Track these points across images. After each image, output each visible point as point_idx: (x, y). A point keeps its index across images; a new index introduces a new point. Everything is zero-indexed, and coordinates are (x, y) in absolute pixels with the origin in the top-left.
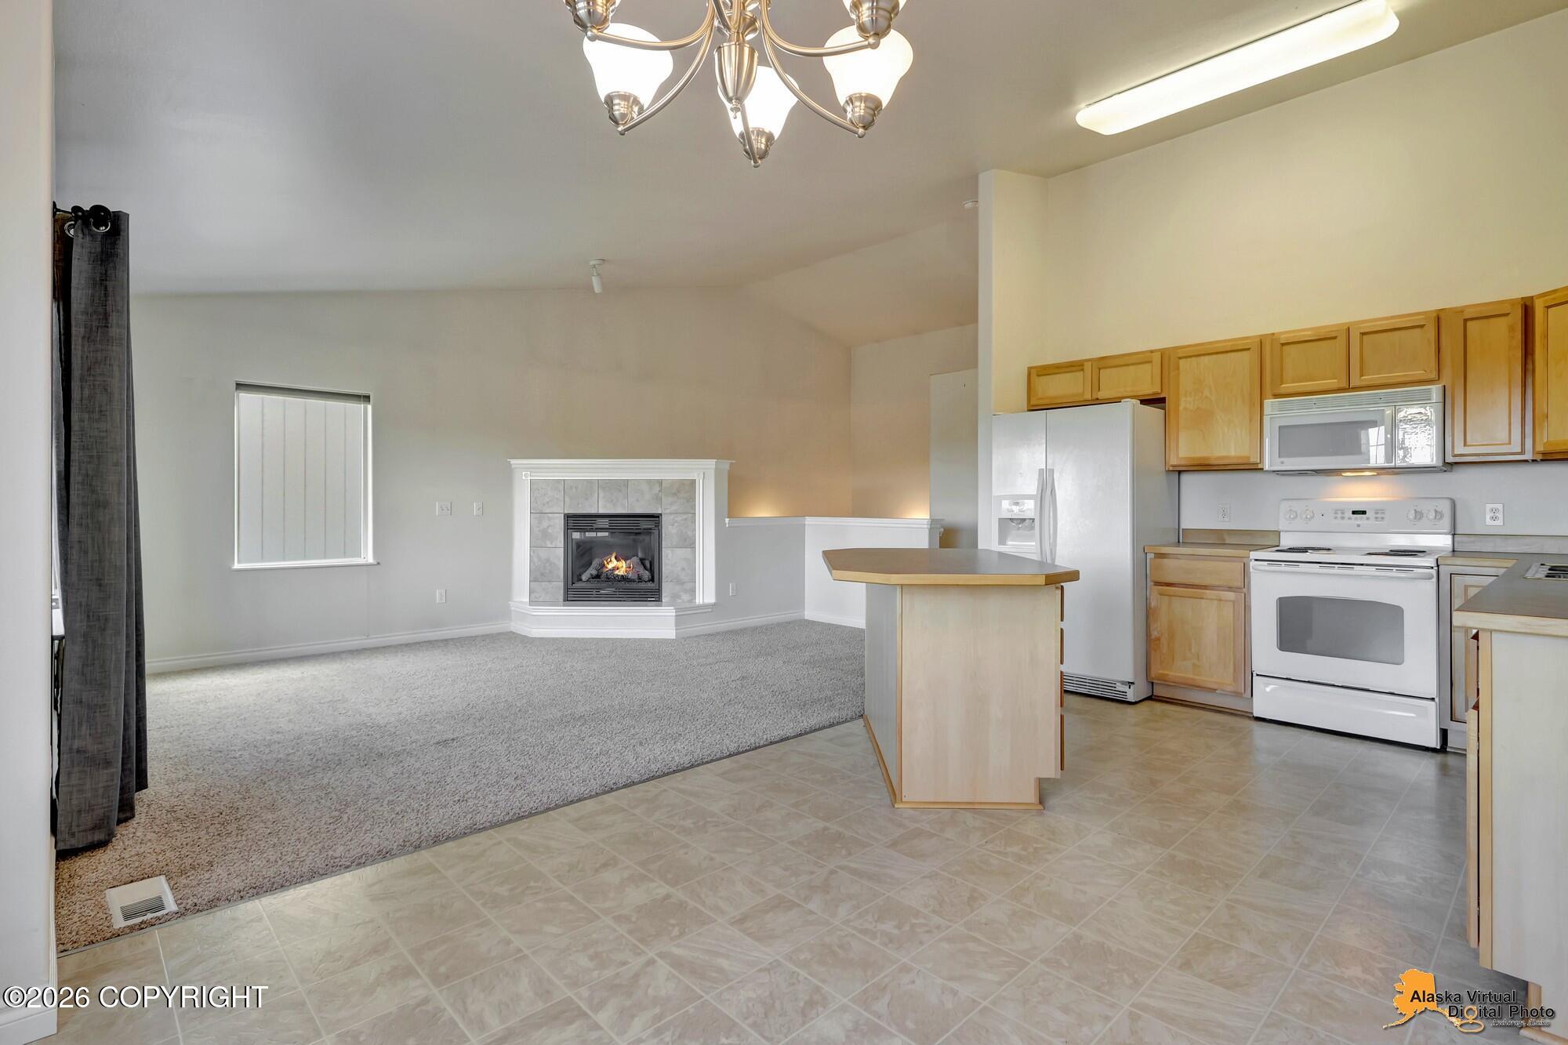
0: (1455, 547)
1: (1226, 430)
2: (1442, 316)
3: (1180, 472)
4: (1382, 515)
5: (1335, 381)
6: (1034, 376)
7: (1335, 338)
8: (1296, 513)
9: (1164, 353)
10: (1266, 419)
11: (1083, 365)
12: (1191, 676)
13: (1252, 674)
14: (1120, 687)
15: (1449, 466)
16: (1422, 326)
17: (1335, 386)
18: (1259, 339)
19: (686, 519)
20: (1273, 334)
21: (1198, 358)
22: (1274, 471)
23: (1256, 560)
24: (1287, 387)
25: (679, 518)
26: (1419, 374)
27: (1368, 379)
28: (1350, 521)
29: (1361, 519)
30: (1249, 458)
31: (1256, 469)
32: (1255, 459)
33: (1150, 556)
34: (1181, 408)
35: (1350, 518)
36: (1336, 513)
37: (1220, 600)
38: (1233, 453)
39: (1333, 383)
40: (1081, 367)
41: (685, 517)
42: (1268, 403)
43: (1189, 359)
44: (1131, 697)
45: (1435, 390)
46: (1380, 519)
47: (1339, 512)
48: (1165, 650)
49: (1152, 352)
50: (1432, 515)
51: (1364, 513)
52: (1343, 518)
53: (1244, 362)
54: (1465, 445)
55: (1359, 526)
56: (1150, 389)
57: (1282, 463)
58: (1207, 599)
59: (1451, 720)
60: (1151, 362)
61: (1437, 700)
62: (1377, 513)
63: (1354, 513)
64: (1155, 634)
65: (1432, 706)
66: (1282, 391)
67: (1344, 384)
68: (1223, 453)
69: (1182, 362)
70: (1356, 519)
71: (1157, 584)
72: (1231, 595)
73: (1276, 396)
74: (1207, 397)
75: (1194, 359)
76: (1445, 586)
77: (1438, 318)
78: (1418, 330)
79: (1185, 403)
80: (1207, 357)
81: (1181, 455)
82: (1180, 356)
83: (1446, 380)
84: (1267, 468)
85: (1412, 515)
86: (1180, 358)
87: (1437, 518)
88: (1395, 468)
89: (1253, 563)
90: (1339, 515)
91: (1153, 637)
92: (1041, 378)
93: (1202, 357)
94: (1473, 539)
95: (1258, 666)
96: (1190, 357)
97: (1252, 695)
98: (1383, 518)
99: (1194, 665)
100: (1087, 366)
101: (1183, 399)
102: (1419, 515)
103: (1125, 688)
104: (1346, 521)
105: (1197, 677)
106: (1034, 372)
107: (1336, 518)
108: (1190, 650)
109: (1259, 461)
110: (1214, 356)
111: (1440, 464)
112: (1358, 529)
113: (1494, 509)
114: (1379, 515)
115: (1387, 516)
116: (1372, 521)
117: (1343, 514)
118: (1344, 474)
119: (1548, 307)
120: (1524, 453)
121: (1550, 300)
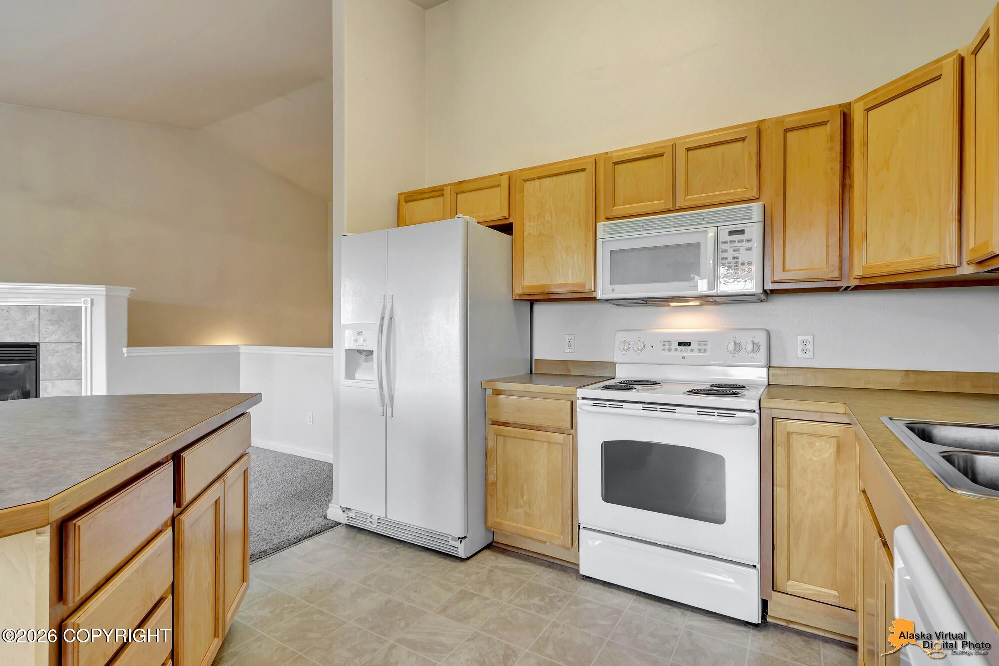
0: (770, 380)
1: (565, 256)
2: (763, 128)
3: (533, 302)
4: (705, 347)
5: (663, 201)
6: (402, 203)
7: (662, 155)
8: (630, 345)
9: (511, 176)
10: (599, 242)
11: (442, 190)
12: (523, 526)
13: (579, 526)
14: (452, 543)
15: (769, 294)
16: (743, 140)
17: (663, 208)
18: (593, 159)
19: (69, 349)
20: (607, 153)
21: (541, 181)
22: (607, 300)
23: (584, 398)
24: (619, 209)
25: (61, 347)
26: (739, 192)
27: (693, 199)
29: (686, 350)
30: (584, 285)
31: (590, 299)
32: (589, 287)
33: (488, 391)
34: (526, 234)
35: (676, 350)
36: (664, 345)
37: (551, 443)
38: (571, 281)
39: (660, 204)
40: (439, 193)
41: (68, 346)
42: (600, 225)
43: (533, 182)
44: (462, 554)
45: (756, 209)
46: (703, 351)
47: (667, 343)
48: (500, 495)
49: (501, 175)
50: (750, 347)
51: (688, 344)
52: (670, 350)
53: (580, 183)
54: (784, 270)
55: (684, 358)
56: (498, 213)
57: (613, 290)
58: (538, 440)
59: (773, 589)
60: (499, 186)
61: (758, 566)
62: (700, 345)
63: (680, 344)
64: (491, 478)
65: (754, 574)
66: (614, 214)
67: (670, 206)
68: (562, 281)
69: (527, 184)
70: (682, 351)
71: (495, 423)
72: (559, 437)
73: (609, 219)
74: (548, 222)
75: (537, 181)
76: (767, 431)
77: (759, 129)
78: (739, 145)
79: (528, 228)
80: (548, 179)
81: (527, 283)
82: (525, 178)
83: (765, 199)
84: (599, 295)
85: (732, 345)
86: (525, 181)
87: (755, 350)
88: (717, 296)
89: (580, 402)
90: (667, 347)
91: (489, 481)
92: (409, 204)
93: (544, 180)
94: (785, 371)
95: (584, 517)
96: (534, 179)
97: (579, 551)
98: (705, 350)
99: (526, 513)
100: (447, 191)
101: (527, 224)
102: (738, 347)
103: (457, 544)
104: (673, 353)
105: (528, 527)
106: (402, 197)
107: (664, 350)
108: (523, 496)
109: (593, 290)
110: (555, 178)
111: (760, 291)
112: (684, 362)
113: (805, 341)
114: (703, 347)
115: (709, 347)
116: (696, 353)
117: (670, 345)
118: (671, 304)
119: (868, 109)
120: (844, 278)
121: (870, 101)
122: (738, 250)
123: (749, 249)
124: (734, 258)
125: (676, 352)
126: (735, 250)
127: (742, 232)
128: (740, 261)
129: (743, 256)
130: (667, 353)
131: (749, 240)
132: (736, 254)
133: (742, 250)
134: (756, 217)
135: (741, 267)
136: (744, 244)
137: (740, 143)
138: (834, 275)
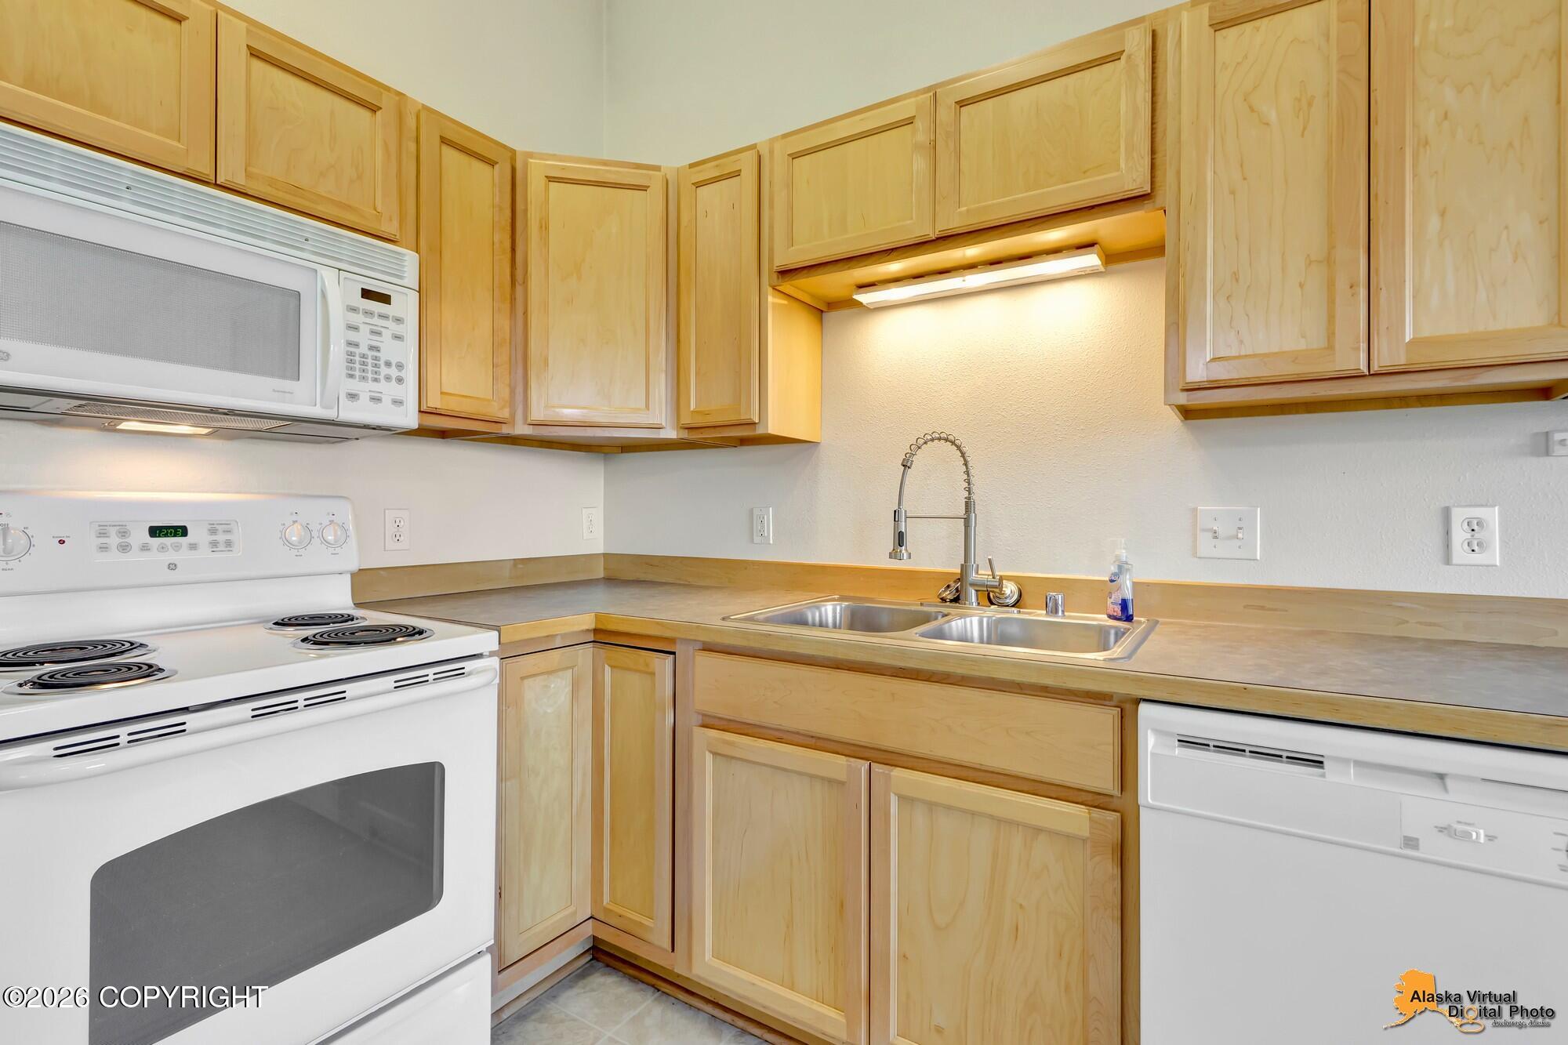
4: (228, 537)
7: (175, 18)
16: (370, 108)
26: (366, 212)
28: (145, 557)
29: (177, 548)
35: (146, 549)
36: (102, 534)
45: (410, 262)
46: (221, 547)
47: (113, 531)
51: (180, 531)
52: (124, 548)
54: (441, 391)
55: (172, 567)
62: (213, 531)
63: (155, 531)
70: (163, 548)
90: (114, 540)
98: (229, 544)
104: (134, 557)
107: (104, 548)
112: (173, 576)
113: (398, 520)
114: (221, 538)
116: (204, 554)
117: (124, 533)
118: (124, 426)
119: (551, 179)
120: (511, 421)
121: (554, 167)
122: (379, 334)
123: (398, 337)
124: (372, 348)
125: (146, 553)
126: (373, 332)
127: (385, 299)
128: (384, 356)
129: (390, 350)
130: (115, 556)
131: (398, 320)
132: (375, 341)
133: (386, 334)
134: (411, 277)
135: (384, 370)
136: (389, 324)
137: (365, 114)
138: (505, 414)
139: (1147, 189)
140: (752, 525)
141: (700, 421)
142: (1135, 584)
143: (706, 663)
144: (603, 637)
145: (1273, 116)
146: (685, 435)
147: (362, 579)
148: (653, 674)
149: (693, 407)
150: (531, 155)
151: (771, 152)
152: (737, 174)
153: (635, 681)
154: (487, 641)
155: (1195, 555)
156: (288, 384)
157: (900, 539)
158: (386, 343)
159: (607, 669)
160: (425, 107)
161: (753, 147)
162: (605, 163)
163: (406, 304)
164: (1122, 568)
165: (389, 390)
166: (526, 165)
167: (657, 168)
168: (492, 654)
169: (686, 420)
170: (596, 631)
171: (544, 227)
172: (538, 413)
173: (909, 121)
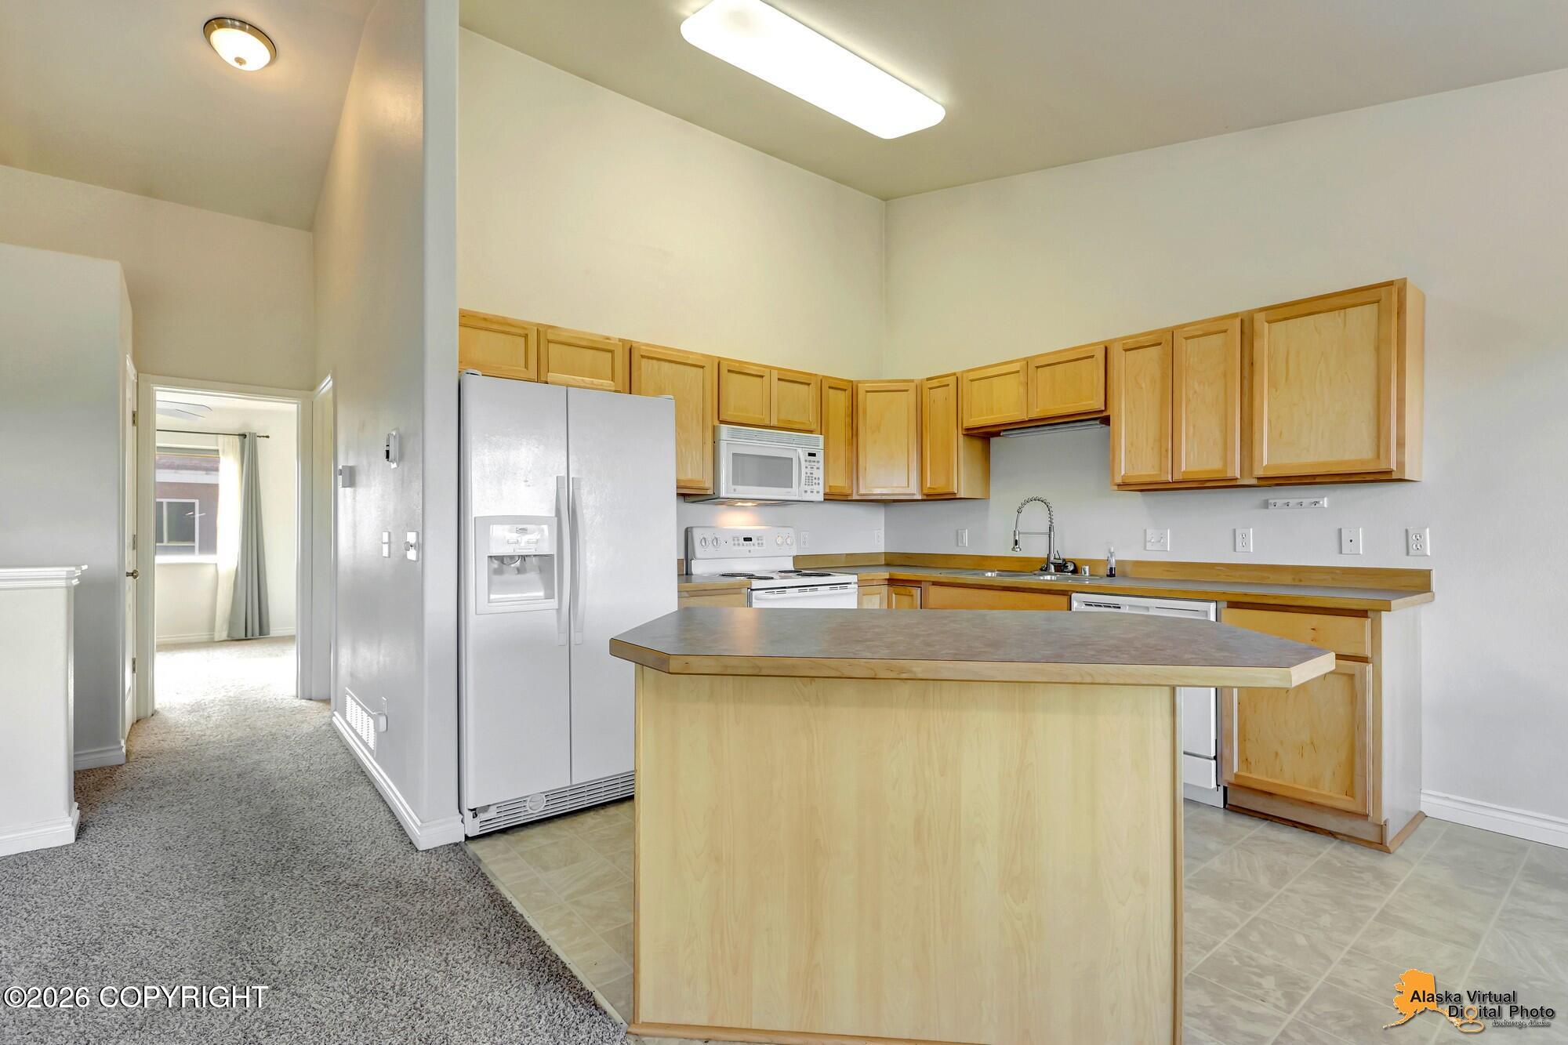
4: (761, 541)
16: (809, 384)
21: (659, 363)
24: (732, 414)
28: (743, 548)
29: (750, 545)
32: (708, 484)
36: (734, 540)
43: (651, 361)
46: (760, 545)
47: (736, 539)
50: (789, 541)
51: (750, 539)
52: (739, 545)
53: (698, 380)
54: (829, 485)
55: (750, 551)
57: (735, 490)
62: (758, 540)
63: (745, 539)
66: (728, 418)
69: (643, 362)
70: (747, 545)
73: (724, 422)
75: (655, 361)
80: (667, 364)
82: (643, 354)
84: (723, 494)
90: (736, 542)
93: (663, 363)
96: (652, 358)
98: (762, 544)
104: (741, 548)
107: (734, 545)
109: (710, 487)
110: (674, 365)
112: (753, 553)
114: (759, 542)
115: (764, 542)
116: (756, 547)
117: (738, 541)
118: (737, 504)
119: (867, 392)
120: (851, 495)
121: (868, 387)
123: (818, 468)
124: (812, 473)
125: (743, 546)
126: (812, 468)
127: (815, 455)
128: (814, 476)
130: (736, 548)
131: (818, 462)
132: (813, 471)
133: (815, 468)
134: (821, 446)
135: (814, 481)
136: (816, 464)
137: (806, 386)
138: (850, 492)
139: (1103, 409)
140: (958, 537)
141: (932, 492)
142: (1116, 561)
143: (933, 590)
144: (892, 582)
145: (1144, 386)
146: (925, 498)
147: (796, 559)
148: (912, 596)
149: (928, 485)
150: (859, 382)
151: (962, 377)
152: (948, 385)
153: (905, 600)
154: (853, 578)
155: (1145, 549)
156: (789, 490)
157: (1016, 542)
158: (815, 471)
159: (894, 595)
160: (824, 376)
161: (954, 374)
162: (889, 381)
163: (820, 456)
164: (1112, 554)
165: (816, 488)
166: (857, 386)
167: (912, 381)
168: (855, 583)
169: (925, 491)
170: (888, 580)
171: (865, 412)
172: (862, 491)
173: (1018, 372)
